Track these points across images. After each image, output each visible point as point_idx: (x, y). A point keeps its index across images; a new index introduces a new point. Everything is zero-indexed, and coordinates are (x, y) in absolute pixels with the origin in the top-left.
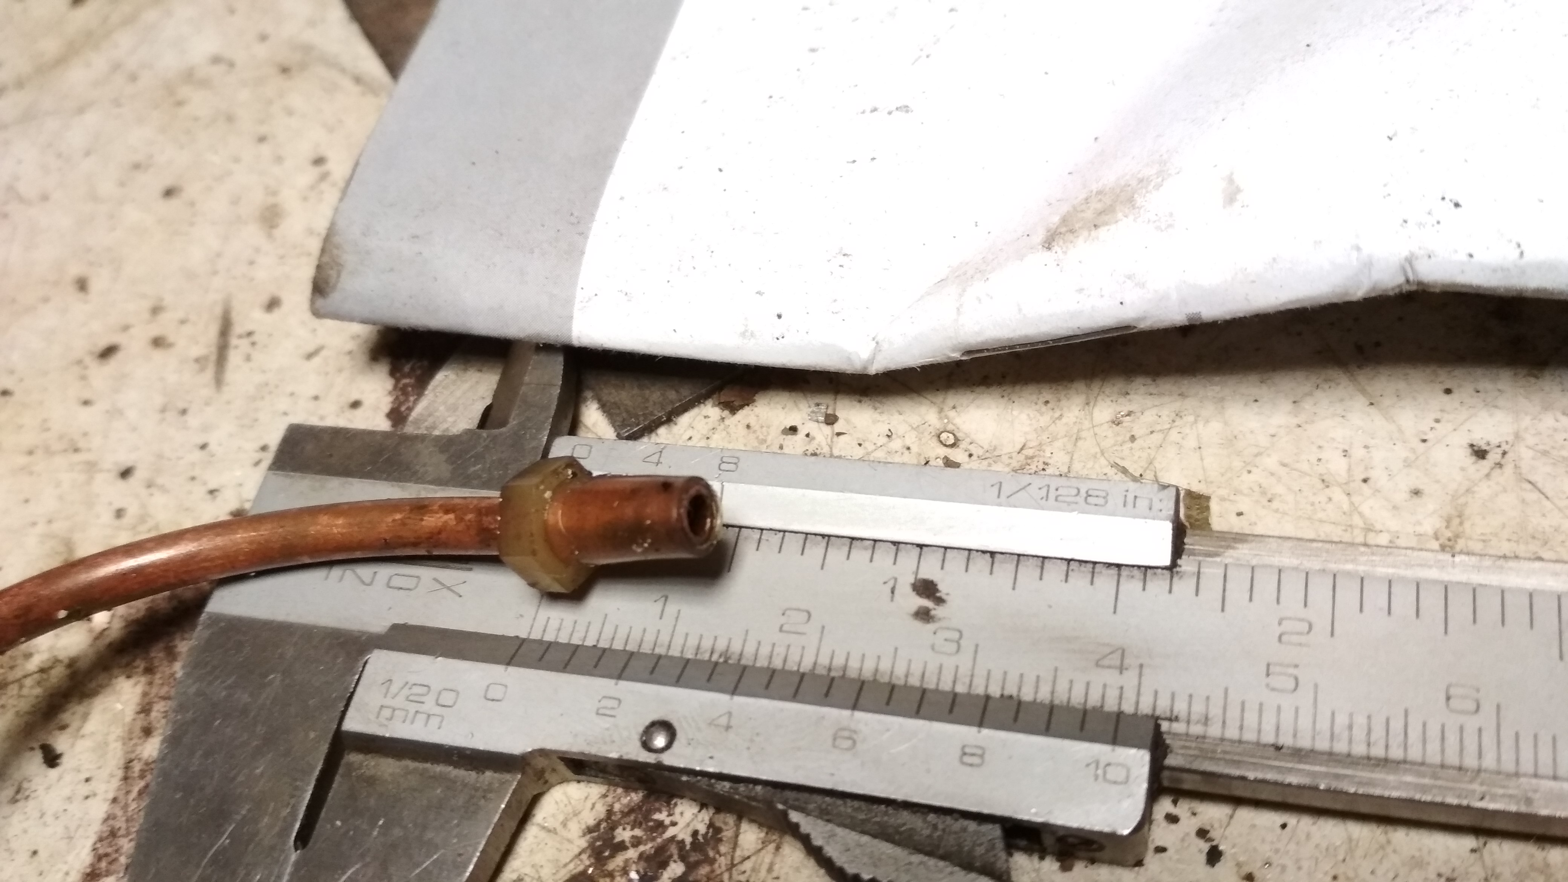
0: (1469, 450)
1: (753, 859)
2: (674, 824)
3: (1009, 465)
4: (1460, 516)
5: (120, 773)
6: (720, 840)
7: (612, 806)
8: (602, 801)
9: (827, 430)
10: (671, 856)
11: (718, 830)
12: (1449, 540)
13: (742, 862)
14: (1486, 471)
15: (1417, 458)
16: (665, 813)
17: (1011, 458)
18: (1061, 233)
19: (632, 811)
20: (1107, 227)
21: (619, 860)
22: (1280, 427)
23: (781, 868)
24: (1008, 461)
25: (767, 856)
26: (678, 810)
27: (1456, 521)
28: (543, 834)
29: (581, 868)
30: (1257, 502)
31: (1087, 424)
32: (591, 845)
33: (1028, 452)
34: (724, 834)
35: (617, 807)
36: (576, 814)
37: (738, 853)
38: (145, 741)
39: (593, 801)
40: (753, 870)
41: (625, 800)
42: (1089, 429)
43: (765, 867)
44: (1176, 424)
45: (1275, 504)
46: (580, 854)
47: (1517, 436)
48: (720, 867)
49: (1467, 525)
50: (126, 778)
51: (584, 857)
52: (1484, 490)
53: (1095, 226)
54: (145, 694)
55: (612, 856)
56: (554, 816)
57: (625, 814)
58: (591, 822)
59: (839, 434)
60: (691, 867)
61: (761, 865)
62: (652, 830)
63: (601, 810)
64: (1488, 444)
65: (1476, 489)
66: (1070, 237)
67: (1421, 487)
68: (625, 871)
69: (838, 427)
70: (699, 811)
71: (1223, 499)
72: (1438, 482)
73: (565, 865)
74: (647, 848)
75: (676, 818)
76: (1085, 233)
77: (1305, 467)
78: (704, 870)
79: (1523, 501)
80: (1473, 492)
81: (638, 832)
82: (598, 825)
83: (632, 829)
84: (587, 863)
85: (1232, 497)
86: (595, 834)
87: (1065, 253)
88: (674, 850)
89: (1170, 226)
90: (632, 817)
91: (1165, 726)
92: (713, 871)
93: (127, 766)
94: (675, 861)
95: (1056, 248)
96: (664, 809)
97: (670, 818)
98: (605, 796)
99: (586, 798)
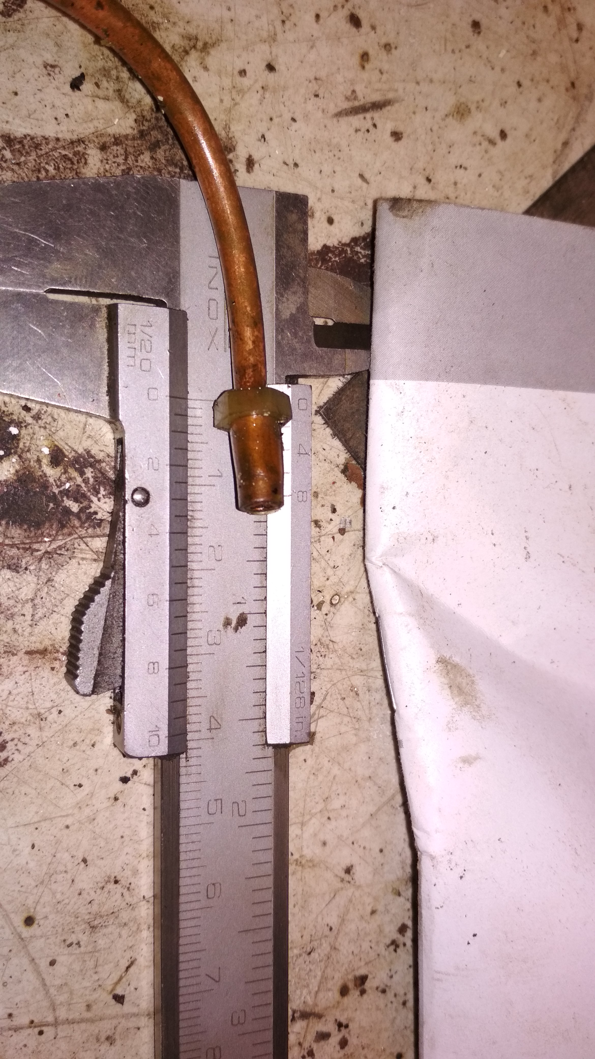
0: (349, 865)
1: (87, 548)
2: (99, 500)
3: (323, 636)
4: (313, 865)
5: (75, 137)
6: (95, 528)
7: (104, 461)
8: (105, 455)
9: (336, 530)
10: (81, 503)
11: (99, 525)
12: (300, 863)
13: (85, 543)
14: (339, 875)
15: (343, 841)
16: (104, 493)
17: (327, 637)
18: (447, 667)
19: (103, 474)
20: (449, 694)
21: (75, 474)
22: (356, 772)
23: (85, 565)
24: (325, 635)
25: (90, 555)
26: (107, 500)
27: (311, 864)
28: (82, 425)
29: (67, 453)
30: (313, 767)
31: (350, 673)
32: (80, 456)
33: (331, 646)
34: (98, 529)
35: (104, 465)
36: (96, 442)
37: (89, 539)
38: (97, 148)
39: (105, 450)
40: (81, 550)
41: (107, 468)
42: (347, 675)
43: (84, 556)
44: (353, 719)
45: (312, 777)
46: (74, 451)
47: (359, 887)
48: (80, 531)
49: (309, 870)
50: (72, 142)
51: (73, 453)
52: (329, 875)
53: (451, 686)
54: (126, 137)
55: (76, 469)
56: (93, 429)
57: (100, 471)
58: (93, 452)
59: (333, 538)
60: (78, 516)
61: (84, 553)
62: (94, 489)
63: (100, 456)
64: (353, 874)
65: (329, 871)
66: (445, 672)
67: (327, 845)
68: (69, 479)
69: (338, 536)
70: (108, 512)
71: (312, 751)
72: (331, 852)
73: (67, 444)
74: (84, 488)
75: (103, 500)
76: (446, 681)
77: (334, 788)
78: (77, 523)
79: (324, 894)
80: (327, 870)
81: (91, 480)
82: (93, 457)
83: (92, 477)
84: (70, 456)
85: (314, 755)
86: (86, 457)
87: (434, 672)
88: (85, 503)
89: (450, 729)
90: (99, 475)
91: (183, 756)
92: (77, 528)
93: (80, 141)
94: (79, 506)
95: (438, 666)
96: (106, 492)
97: (102, 497)
98: (108, 456)
99: (106, 446)
